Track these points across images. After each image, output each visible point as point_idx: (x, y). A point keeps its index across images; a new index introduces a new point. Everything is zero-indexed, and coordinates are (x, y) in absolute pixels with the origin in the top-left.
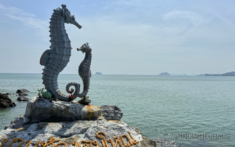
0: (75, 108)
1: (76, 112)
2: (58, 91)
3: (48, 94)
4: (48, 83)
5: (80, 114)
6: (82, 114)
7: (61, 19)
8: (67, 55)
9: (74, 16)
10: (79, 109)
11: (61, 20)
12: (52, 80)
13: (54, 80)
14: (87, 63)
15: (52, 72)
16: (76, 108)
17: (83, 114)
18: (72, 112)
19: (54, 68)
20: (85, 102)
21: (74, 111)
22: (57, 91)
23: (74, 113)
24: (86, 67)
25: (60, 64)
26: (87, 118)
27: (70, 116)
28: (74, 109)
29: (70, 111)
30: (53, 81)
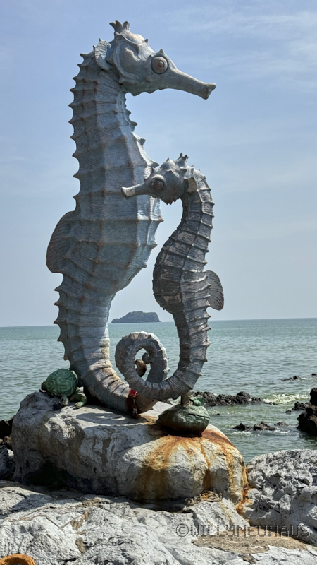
0: (106, 442)
1: (105, 461)
2: (98, 369)
3: (55, 379)
4: (68, 337)
5: (114, 470)
6: (122, 471)
7: (96, 83)
8: (120, 221)
9: (160, 54)
10: (115, 450)
11: (95, 90)
12: (77, 327)
13: (80, 324)
14: (177, 244)
15: (75, 295)
16: (109, 440)
17: (124, 469)
18: (91, 456)
19: (77, 278)
20: (174, 419)
21: (97, 452)
22: (92, 367)
23: (97, 460)
24: (170, 264)
25: (94, 264)
26: (141, 494)
27: (87, 474)
28: (99, 447)
29: (84, 450)
30: (81, 329)
